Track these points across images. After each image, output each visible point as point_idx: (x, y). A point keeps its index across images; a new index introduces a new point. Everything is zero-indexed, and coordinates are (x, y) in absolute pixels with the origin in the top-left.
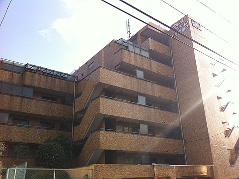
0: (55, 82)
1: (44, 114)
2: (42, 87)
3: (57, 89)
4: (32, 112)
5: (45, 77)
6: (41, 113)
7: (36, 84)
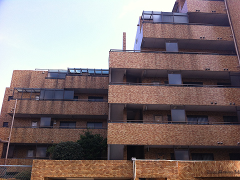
0: (95, 80)
1: (85, 114)
2: (82, 87)
3: (98, 87)
4: (72, 113)
5: (85, 77)
6: (81, 113)
7: (76, 86)
